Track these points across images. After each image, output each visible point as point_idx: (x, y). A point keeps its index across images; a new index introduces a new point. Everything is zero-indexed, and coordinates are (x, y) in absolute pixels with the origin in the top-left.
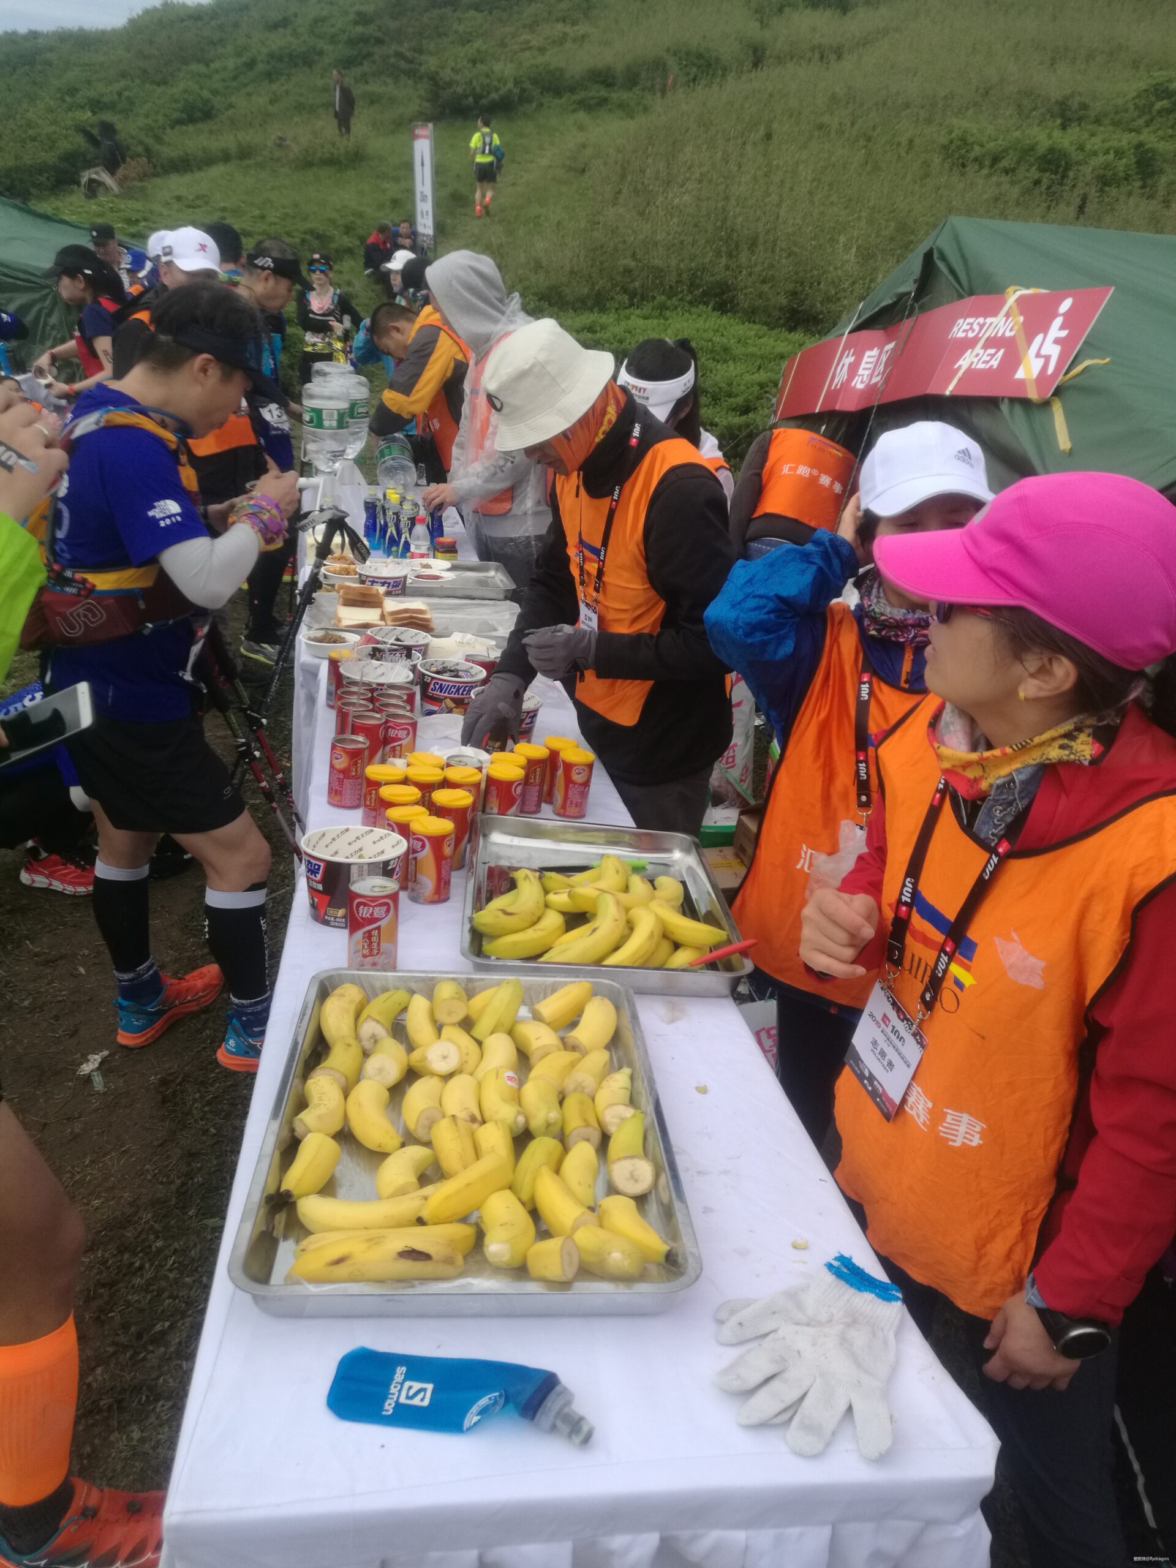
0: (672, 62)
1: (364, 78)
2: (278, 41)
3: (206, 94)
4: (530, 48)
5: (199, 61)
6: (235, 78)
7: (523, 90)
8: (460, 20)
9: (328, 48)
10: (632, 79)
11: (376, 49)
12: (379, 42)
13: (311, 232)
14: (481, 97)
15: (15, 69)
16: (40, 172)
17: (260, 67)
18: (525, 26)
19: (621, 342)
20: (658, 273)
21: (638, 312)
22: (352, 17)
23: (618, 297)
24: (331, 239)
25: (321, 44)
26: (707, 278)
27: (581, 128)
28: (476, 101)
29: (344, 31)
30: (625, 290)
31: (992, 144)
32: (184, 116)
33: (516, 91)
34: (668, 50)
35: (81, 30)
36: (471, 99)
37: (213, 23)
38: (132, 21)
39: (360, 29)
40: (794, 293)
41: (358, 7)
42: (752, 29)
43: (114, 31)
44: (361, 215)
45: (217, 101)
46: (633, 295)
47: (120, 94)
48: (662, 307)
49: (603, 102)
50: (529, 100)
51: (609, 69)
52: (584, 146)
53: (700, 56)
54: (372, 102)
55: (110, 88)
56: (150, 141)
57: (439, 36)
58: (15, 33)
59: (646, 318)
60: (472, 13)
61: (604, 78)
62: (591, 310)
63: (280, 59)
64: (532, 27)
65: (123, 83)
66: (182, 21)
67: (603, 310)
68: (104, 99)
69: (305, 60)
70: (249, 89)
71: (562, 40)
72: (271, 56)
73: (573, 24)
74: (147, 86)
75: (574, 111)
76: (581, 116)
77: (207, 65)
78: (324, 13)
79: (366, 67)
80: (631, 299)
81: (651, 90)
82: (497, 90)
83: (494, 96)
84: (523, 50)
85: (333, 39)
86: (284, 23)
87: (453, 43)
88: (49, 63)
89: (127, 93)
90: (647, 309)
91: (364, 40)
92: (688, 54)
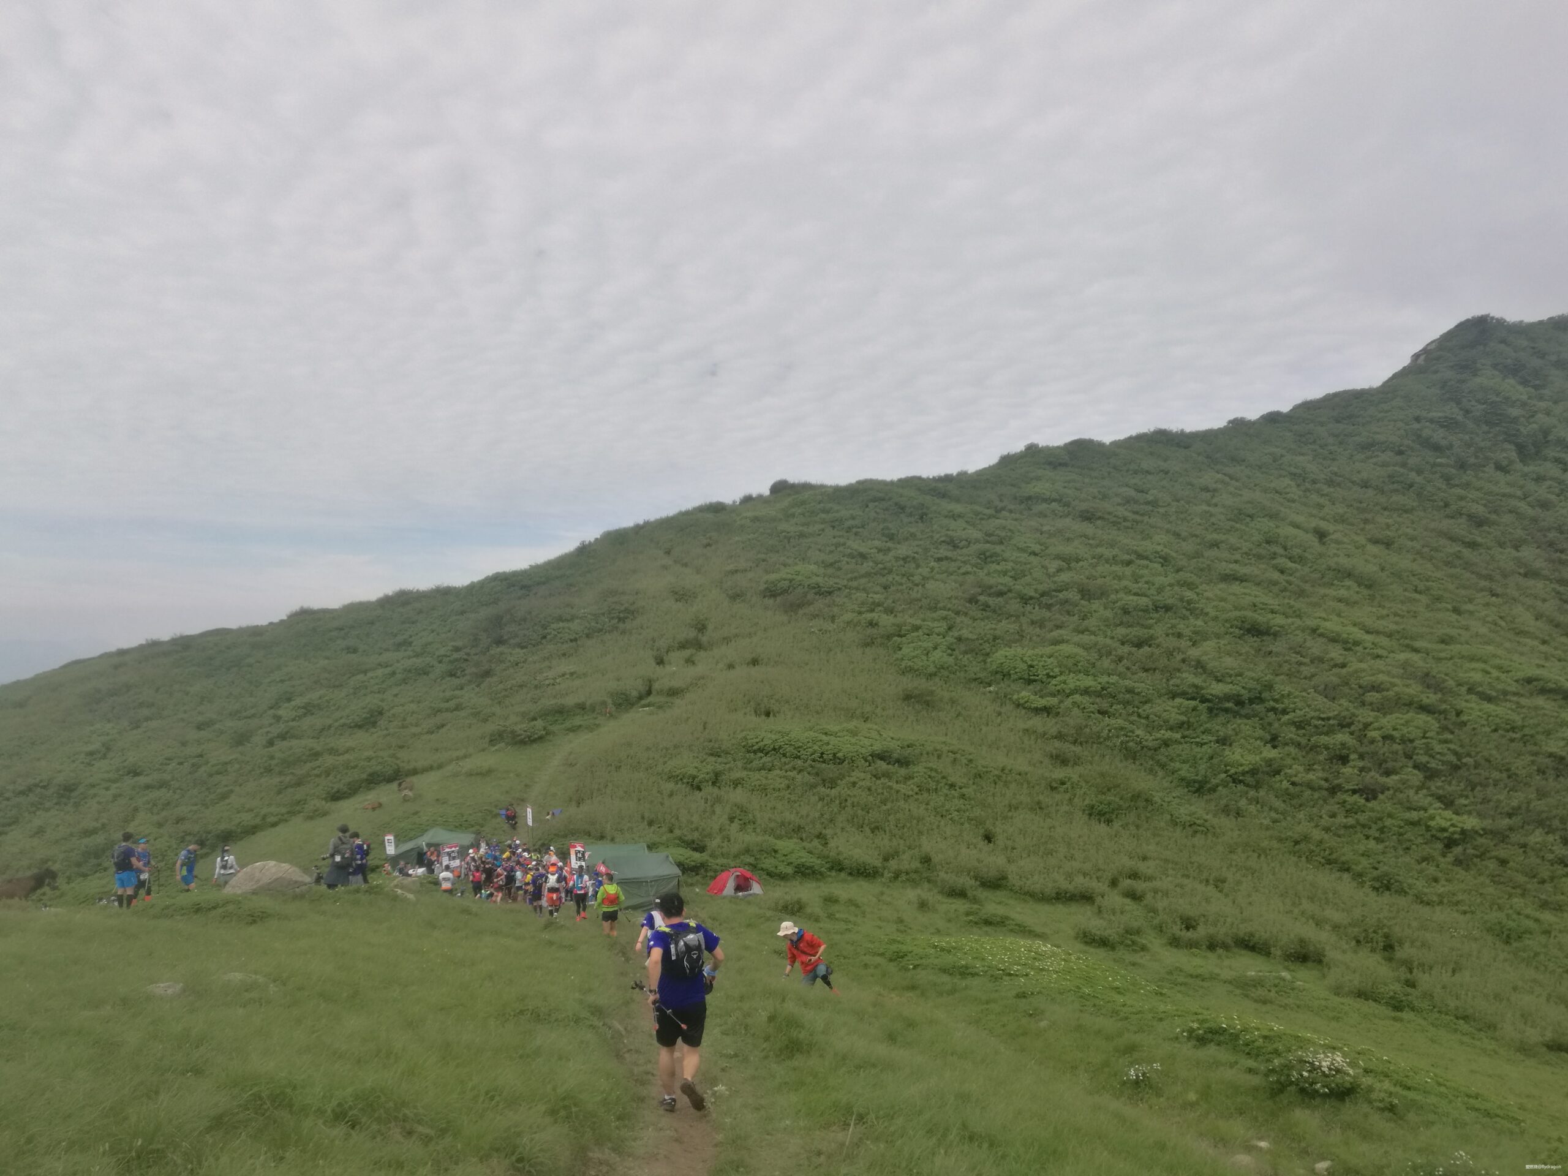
34: (609, 694)
42: (651, 671)
49: (581, 726)
53: (622, 692)
61: (582, 708)
71: (564, 674)
81: (600, 714)
92: (617, 691)
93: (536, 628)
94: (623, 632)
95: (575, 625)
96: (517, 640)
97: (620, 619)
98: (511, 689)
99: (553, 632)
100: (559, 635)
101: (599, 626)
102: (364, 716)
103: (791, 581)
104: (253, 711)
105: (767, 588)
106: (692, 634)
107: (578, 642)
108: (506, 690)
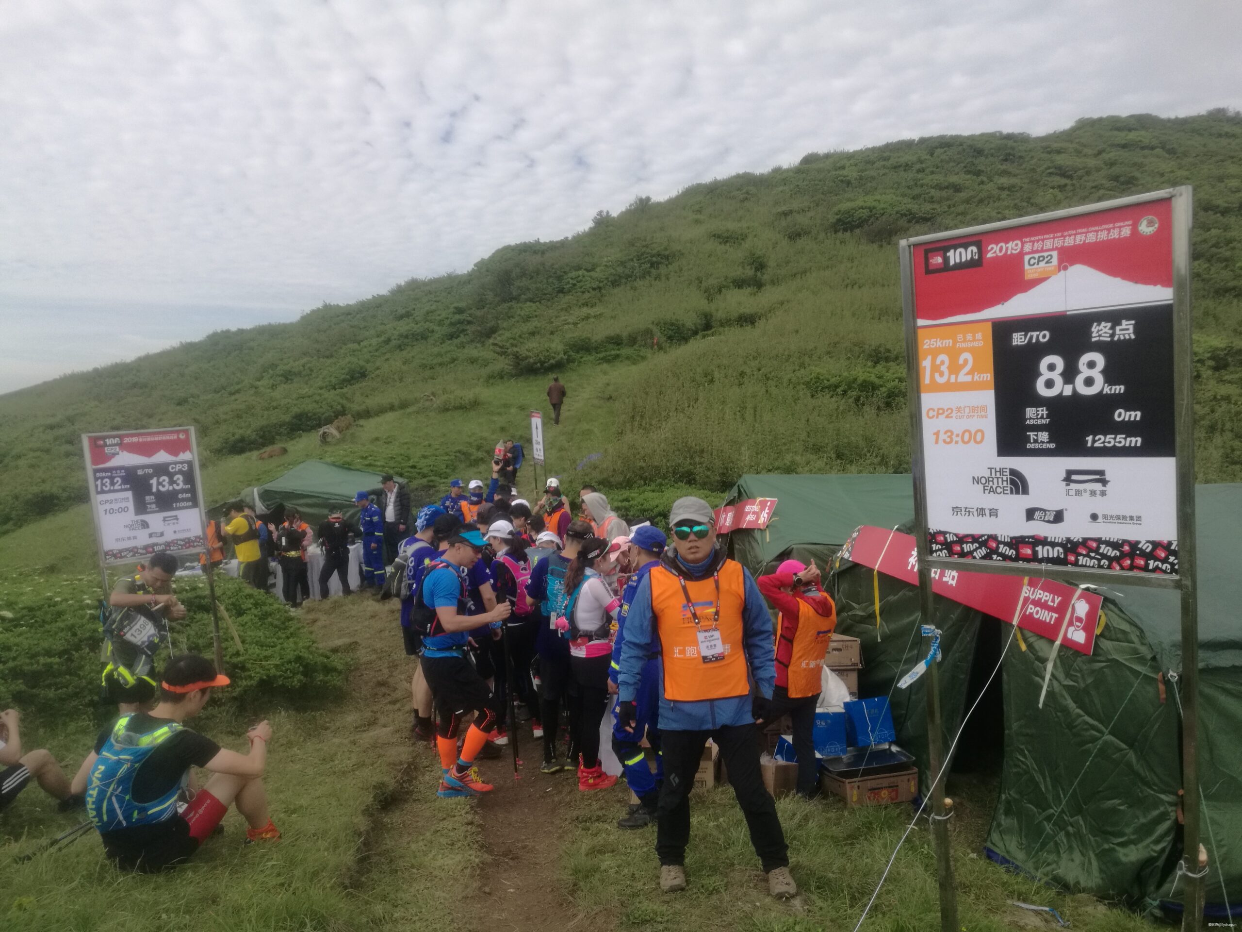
0: (655, 330)
1: (462, 346)
2: (404, 327)
3: (362, 363)
4: (568, 324)
5: (354, 342)
6: (377, 350)
7: (569, 356)
8: (521, 308)
9: (437, 328)
10: (632, 340)
11: (468, 327)
12: (469, 323)
13: (459, 452)
14: (545, 362)
15: (229, 353)
16: (281, 426)
17: (394, 343)
18: (562, 309)
19: (642, 505)
20: (657, 468)
21: (649, 488)
22: (452, 310)
23: (639, 482)
24: (470, 455)
25: (432, 326)
26: (681, 470)
27: (605, 373)
28: (542, 365)
29: (447, 318)
30: (641, 478)
31: (834, 379)
32: (348, 377)
33: (565, 357)
34: (653, 323)
35: (270, 325)
36: (539, 365)
37: (358, 316)
38: (303, 318)
39: (457, 317)
40: (723, 474)
41: (456, 305)
42: (703, 304)
43: (291, 324)
44: (485, 439)
45: (369, 367)
46: (645, 479)
47: (304, 366)
48: (661, 485)
49: (617, 356)
50: (573, 361)
51: (618, 335)
52: (608, 384)
53: (672, 324)
54: (472, 363)
55: (297, 363)
56: (344, 402)
57: (509, 318)
58: (228, 331)
59: (653, 491)
60: (528, 304)
61: (616, 341)
62: (625, 488)
63: (407, 337)
64: (567, 309)
65: (305, 360)
66: (338, 316)
67: (631, 487)
68: (293, 370)
69: (423, 337)
70: (388, 356)
71: (587, 318)
72: (401, 336)
73: (592, 307)
74: (321, 360)
75: (599, 364)
76: (605, 366)
77: (359, 344)
78: (433, 307)
79: (462, 338)
80: (645, 481)
81: (645, 345)
82: (554, 358)
83: (552, 361)
84: (564, 325)
85: (440, 323)
86: (408, 315)
87: (518, 322)
88: (252, 349)
89: (309, 365)
90: (653, 486)
91: (460, 322)
92: (665, 324)
93: (550, 280)
94: (658, 278)
95: (597, 274)
96: (529, 295)
97: (652, 265)
98: (520, 336)
99: (571, 281)
100: (579, 285)
101: (627, 271)
102: (343, 377)
103: (871, 209)
104: (237, 387)
105: (839, 220)
106: (749, 272)
107: (603, 291)
108: (514, 339)
